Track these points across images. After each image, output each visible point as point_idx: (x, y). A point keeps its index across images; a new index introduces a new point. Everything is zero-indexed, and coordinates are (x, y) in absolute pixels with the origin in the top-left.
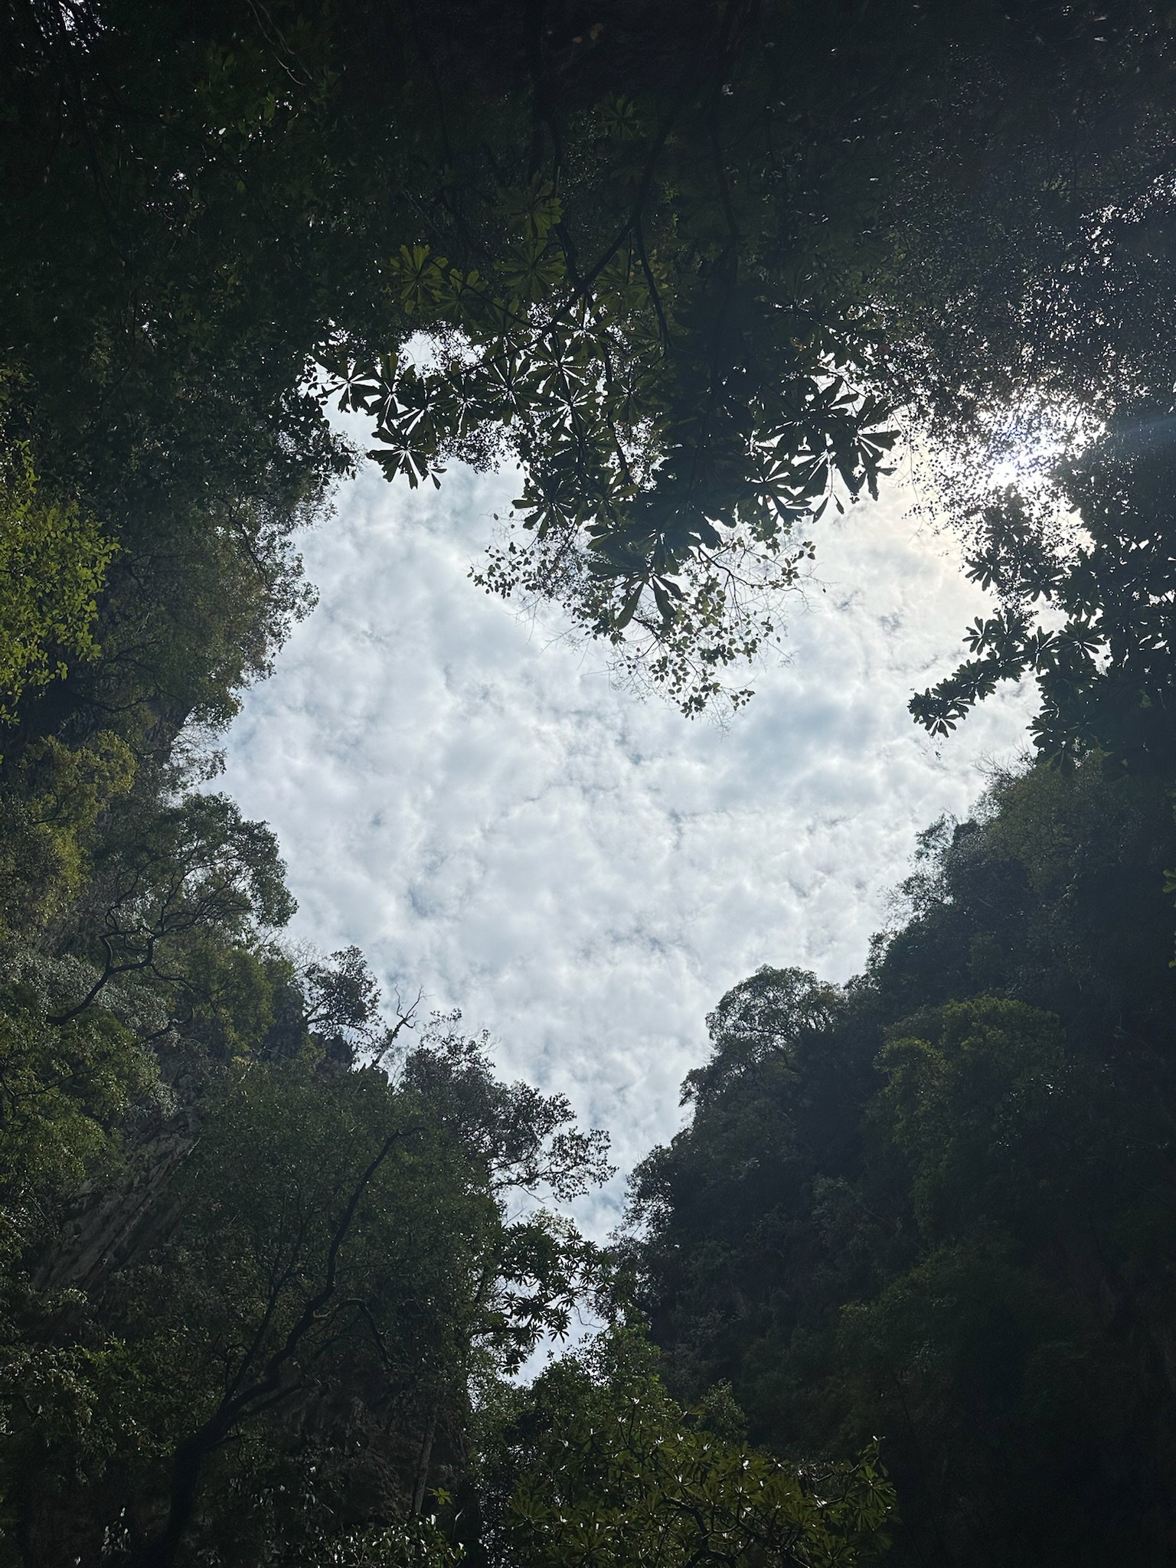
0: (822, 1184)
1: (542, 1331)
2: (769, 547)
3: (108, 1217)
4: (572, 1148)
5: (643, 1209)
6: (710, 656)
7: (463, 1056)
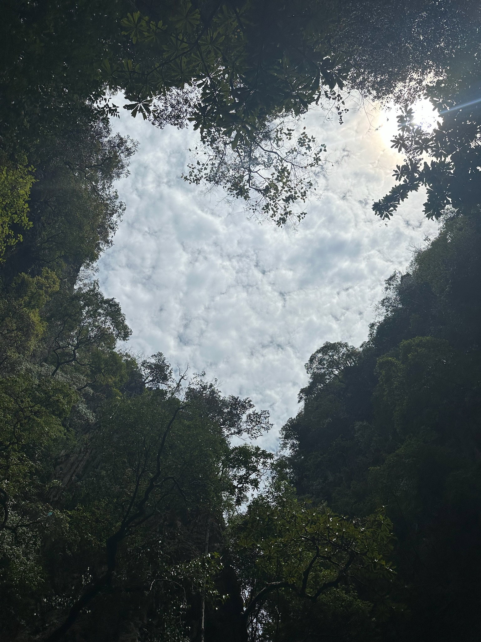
0: (358, 424)
1: (249, 488)
2: (307, 149)
3: (73, 463)
4: (254, 418)
5: (287, 443)
6: (287, 200)
7: (208, 390)
